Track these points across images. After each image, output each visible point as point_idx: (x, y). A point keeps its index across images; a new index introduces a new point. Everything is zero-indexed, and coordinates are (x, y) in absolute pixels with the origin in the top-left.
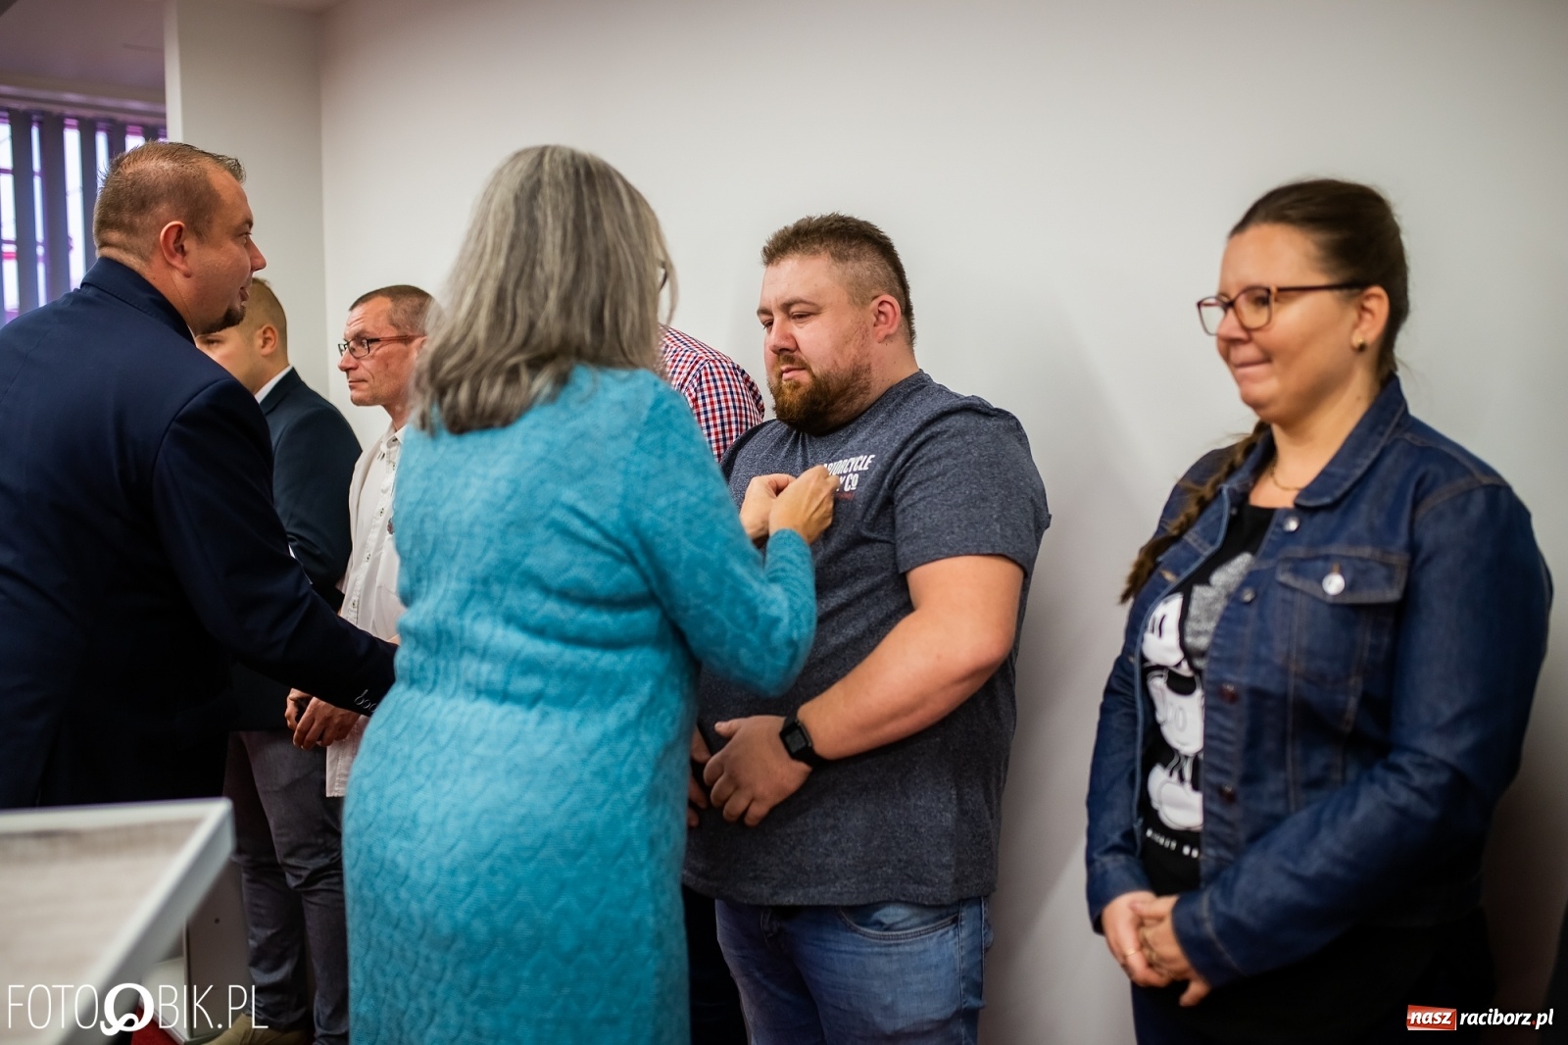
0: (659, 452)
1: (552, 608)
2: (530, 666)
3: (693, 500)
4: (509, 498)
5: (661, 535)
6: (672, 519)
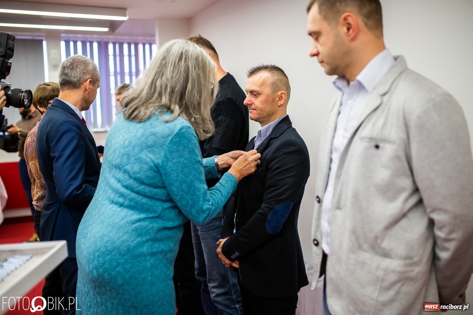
0: (177, 145)
1: (131, 182)
2: (122, 195)
3: (186, 161)
6: (177, 166)
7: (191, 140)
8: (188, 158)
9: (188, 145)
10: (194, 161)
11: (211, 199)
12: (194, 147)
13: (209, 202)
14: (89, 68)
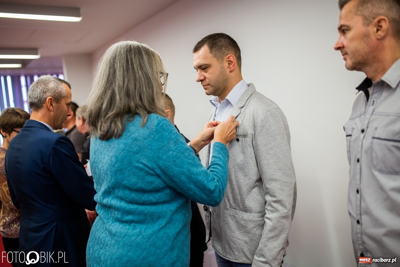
1: (133, 195)
2: (129, 212)
3: (175, 153)
4: (116, 163)
5: (167, 167)
6: (169, 162)
7: (171, 131)
8: (176, 149)
9: (171, 136)
10: (182, 150)
11: (215, 177)
12: (177, 136)
13: (214, 179)
14: (49, 86)
